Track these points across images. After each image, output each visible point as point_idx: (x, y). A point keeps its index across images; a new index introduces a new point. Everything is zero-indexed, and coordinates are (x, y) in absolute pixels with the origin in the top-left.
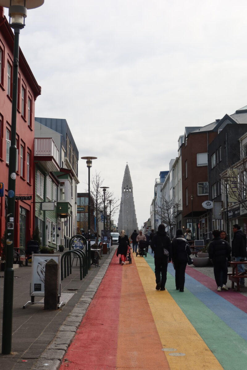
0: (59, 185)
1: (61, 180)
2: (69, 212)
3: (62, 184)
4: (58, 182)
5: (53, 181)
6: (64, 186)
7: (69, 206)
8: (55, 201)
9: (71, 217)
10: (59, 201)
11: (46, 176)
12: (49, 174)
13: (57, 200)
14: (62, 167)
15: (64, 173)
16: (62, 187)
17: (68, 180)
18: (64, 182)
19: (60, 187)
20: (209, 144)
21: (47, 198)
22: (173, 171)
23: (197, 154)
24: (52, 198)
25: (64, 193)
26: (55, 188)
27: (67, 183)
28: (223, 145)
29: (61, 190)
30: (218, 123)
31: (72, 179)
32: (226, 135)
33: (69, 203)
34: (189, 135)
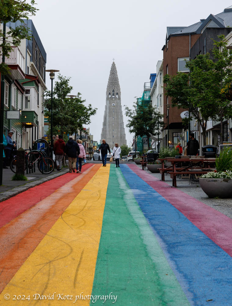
0: (25, 93)
1: (26, 87)
2: (35, 122)
3: (28, 92)
4: (23, 90)
5: (18, 89)
6: (30, 94)
7: (35, 115)
8: (20, 110)
9: (37, 127)
10: (24, 110)
11: (11, 84)
12: (14, 81)
13: (22, 108)
14: (27, 73)
15: (29, 80)
16: (27, 95)
17: (34, 87)
18: (30, 90)
19: (25, 95)
20: (191, 47)
21: (12, 106)
22: (160, 75)
23: (178, 58)
24: (17, 107)
25: (29, 101)
26: (20, 96)
27: (33, 90)
28: (202, 51)
29: (26, 98)
30: (202, 23)
31: (38, 87)
32: (205, 40)
33: (34, 112)
34: (170, 37)
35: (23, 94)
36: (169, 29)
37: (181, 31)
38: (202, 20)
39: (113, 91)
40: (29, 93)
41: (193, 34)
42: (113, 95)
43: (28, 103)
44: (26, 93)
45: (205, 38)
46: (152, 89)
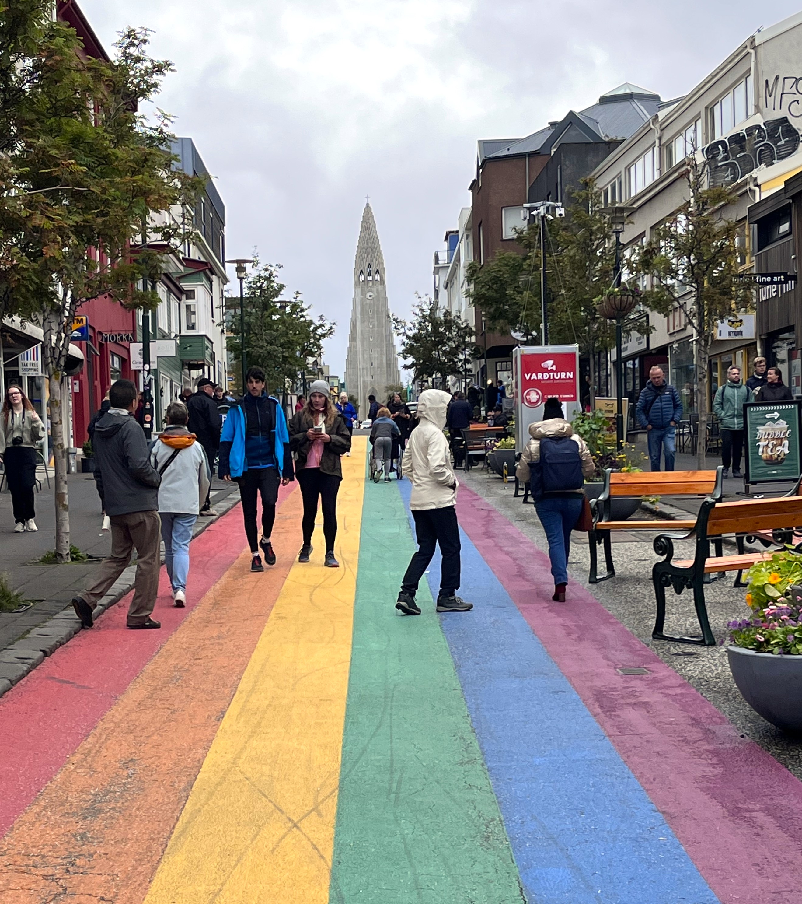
0: (184, 297)
1: (186, 286)
2: (208, 358)
3: (190, 295)
4: (181, 291)
5: (169, 290)
6: (194, 298)
7: (207, 343)
8: (176, 336)
9: (212, 368)
10: (183, 333)
11: (156, 282)
12: (163, 277)
13: (180, 332)
14: (187, 256)
15: (192, 271)
16: (190, 302)
17: (203, 285)
18: (194, 291)
19: (185, 301)
20: (529, 183)
21: (160, 329)
22: (467, 238)
23: (502, 208)
24: (169, 329)
25: (194, 313)
26: (174, 303)
27: (200, 291)
28: (553, 192)
29: (188, 307)
30: (552, 131)
31: (211, 281)
32: (559, 170)
33: (206, 336)
34: (484, 162)
35: (180, 300)
36: (484, 144)
37: (508, 149)
38: (553, 124)
39: (369, 266)
40: (192, 296)
41: (532, 155)
42: (370, 275)
43: (193, 316)
44: (187, 299)
45: (559, 167)
46: (451, 265)
